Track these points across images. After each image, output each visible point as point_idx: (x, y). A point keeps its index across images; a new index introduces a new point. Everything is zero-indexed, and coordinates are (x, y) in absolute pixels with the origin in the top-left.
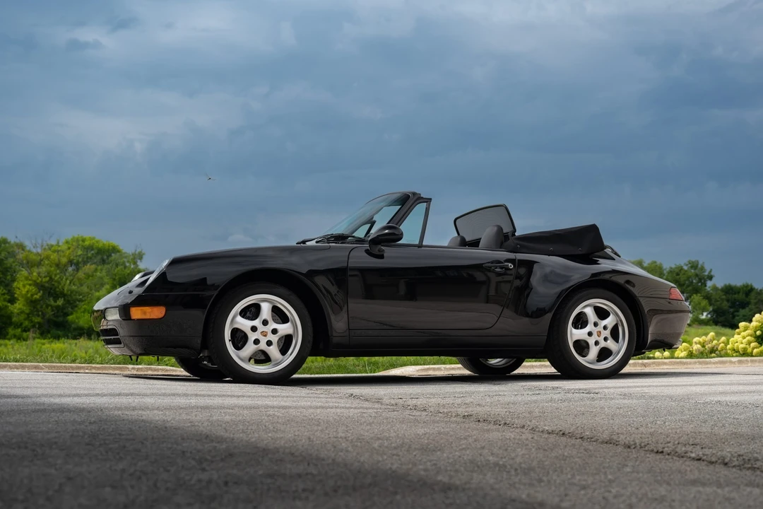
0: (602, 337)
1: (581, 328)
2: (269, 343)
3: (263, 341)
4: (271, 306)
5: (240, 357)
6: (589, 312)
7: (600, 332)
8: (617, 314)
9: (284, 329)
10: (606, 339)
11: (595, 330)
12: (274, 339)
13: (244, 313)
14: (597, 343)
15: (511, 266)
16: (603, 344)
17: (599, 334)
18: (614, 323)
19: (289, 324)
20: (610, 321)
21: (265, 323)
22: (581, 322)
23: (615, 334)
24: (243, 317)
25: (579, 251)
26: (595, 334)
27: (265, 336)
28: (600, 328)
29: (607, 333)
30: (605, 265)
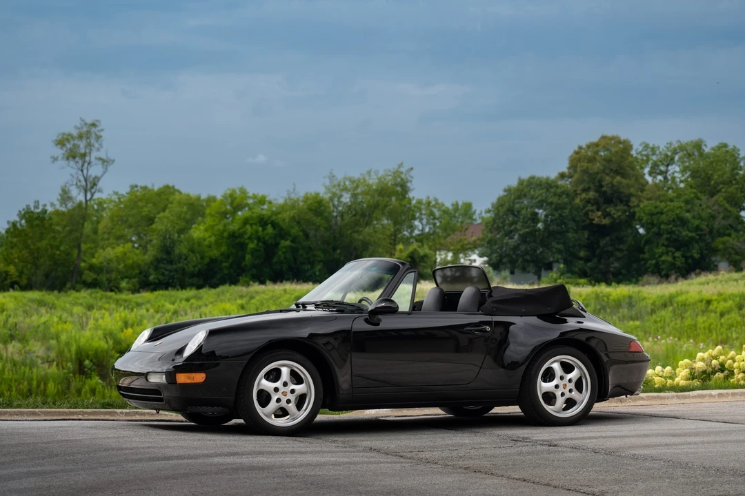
0: (568, 389)
1: (549, 382)
2: (289, 401)
3: (284, 400)
4: (289, 370)
5: (266, 413)
6: (556, 367)
7: (566, 385)
8: (580, 368)
9: (300, 388)
10: (571, 391)
11: (561, 383)
12: (292, 397)
13: (268, 377)
14: (563, 394)
15: (488, 328)
16: (568, 395)
17: (565, 386)
18: (579, 376)
19: (304, 385)
20: (574, 375)
21: (285, 384)
22: (549, 376)
23: (579, 385)
24: (266, 380)
25: (548, 310)
26: (561, 387)
27: (285, 395)
28: (566, 381)
29: (572, 386)
30: (572, 323)
